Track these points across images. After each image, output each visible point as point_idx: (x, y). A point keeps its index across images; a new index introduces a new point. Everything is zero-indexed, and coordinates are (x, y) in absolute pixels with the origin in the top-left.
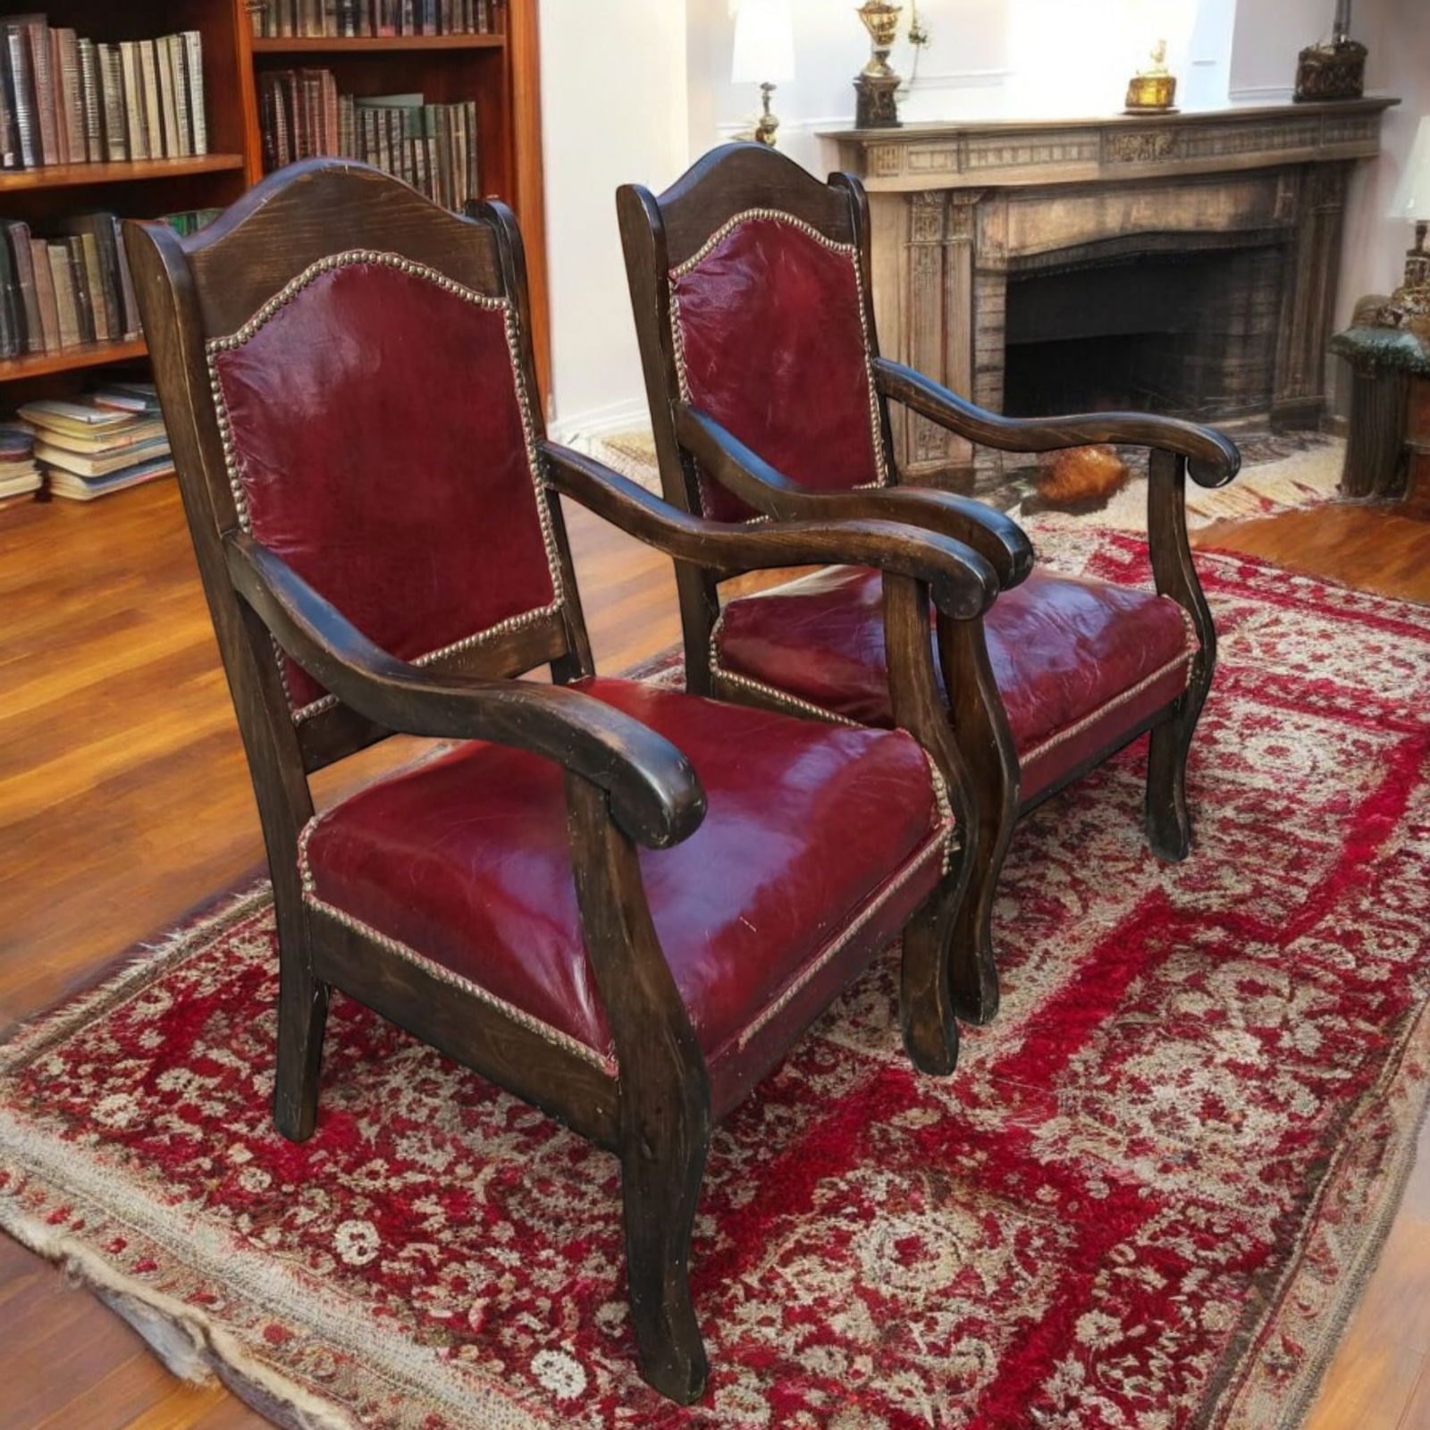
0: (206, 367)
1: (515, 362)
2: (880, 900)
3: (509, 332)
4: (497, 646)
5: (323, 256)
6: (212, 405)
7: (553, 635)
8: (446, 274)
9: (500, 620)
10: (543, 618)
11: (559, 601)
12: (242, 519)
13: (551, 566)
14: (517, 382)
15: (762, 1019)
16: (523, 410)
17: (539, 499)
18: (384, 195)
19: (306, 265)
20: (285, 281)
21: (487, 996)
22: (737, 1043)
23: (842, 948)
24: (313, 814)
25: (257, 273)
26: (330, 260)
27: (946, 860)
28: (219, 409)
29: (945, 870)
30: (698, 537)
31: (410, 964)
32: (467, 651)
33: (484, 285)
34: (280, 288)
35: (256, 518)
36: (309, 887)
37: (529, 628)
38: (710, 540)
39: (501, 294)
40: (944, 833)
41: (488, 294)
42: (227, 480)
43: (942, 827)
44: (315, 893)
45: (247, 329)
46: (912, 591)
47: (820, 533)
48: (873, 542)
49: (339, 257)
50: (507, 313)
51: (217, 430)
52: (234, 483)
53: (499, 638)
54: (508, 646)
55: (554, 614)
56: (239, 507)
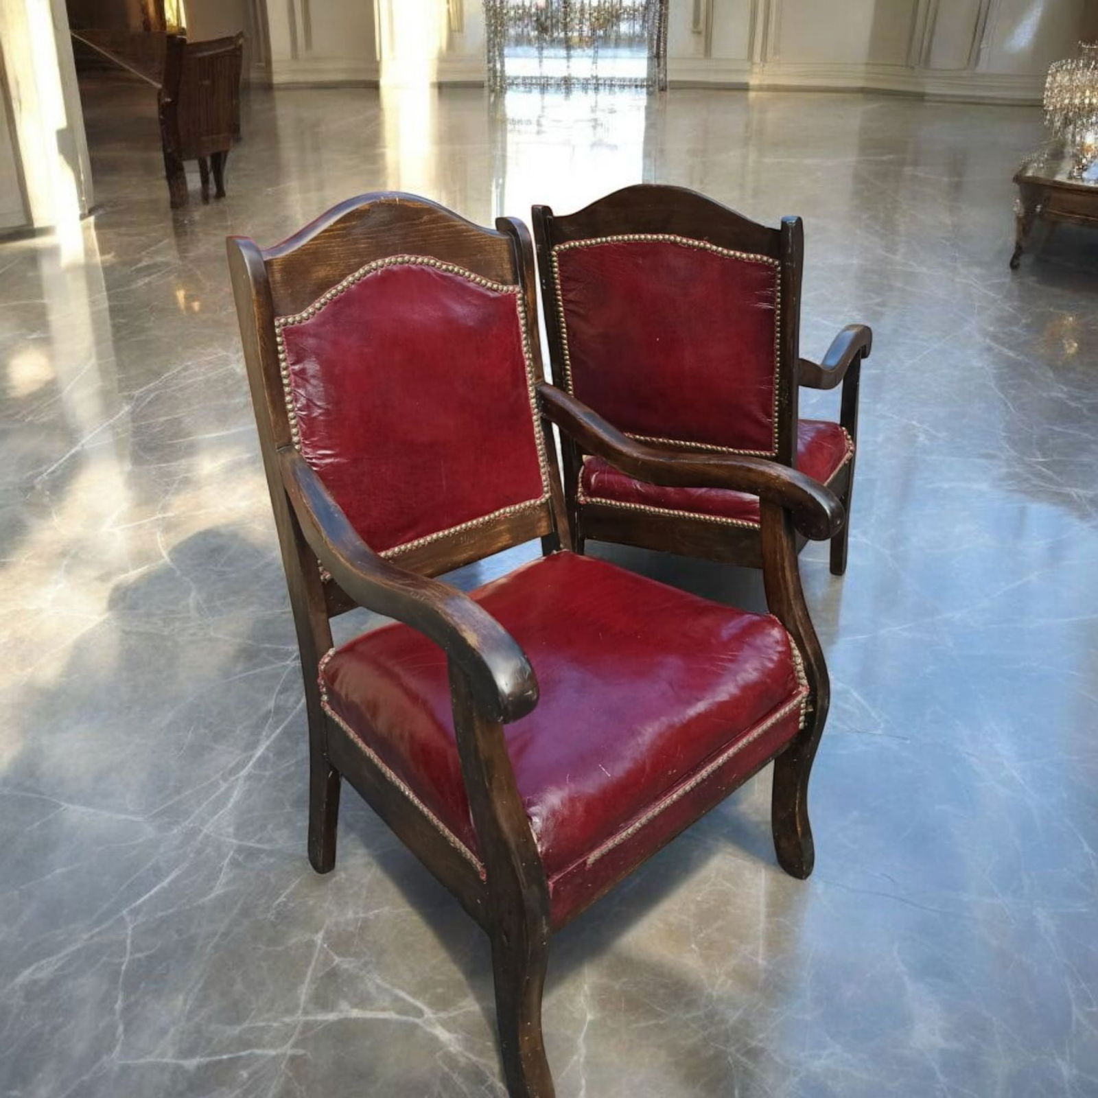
0: (275, 335)
1: (523, 329)
2: (731, 751)
3: (520, 309)
4: (494, 527)
5: (374, 260)
6: (278, 361)
7: (540, 520)
8: (471, 270)
9: (498, 509)
10: (534, 508)
11: (547, 496)
12: (295, 439)
13: (543, 470)
14: (524, 342)
15: (610, 844)
16: (527, 363)
17: (536, 424)
18: (426, 218)
19: (361, 265)
20: (343, 277)
21: (416, 801)
22: (585, 863)
23: (692, 789)
24: (332, 646)
25: (321, 273)
26: (380, 262)
27: (802, 718)
28: (283, 364)
29: (801, 725)
30: (637, 459)
31: (376, 766)
32: (468, 531)
33: (502, 277)
34: (339, 282)
35: (306, 439)
36: (325, 698)
37: (522, 515)
38: (644, 463)
39: (515, 282)
40: (799, 698)
41: (504, 283)
42: (285, 412)
43: (800, 693)
44: (328, 702)
45: (311, 310)
46: (781, 515)
47: (716, 466)
48: (752, 475)
49: (387, 260)
50: (519, 296)
51: (280, 378)
52: (291, 415)
53: (497, 522)
54: (502, 528)
55: (542, 504)
56: (294, 431)
